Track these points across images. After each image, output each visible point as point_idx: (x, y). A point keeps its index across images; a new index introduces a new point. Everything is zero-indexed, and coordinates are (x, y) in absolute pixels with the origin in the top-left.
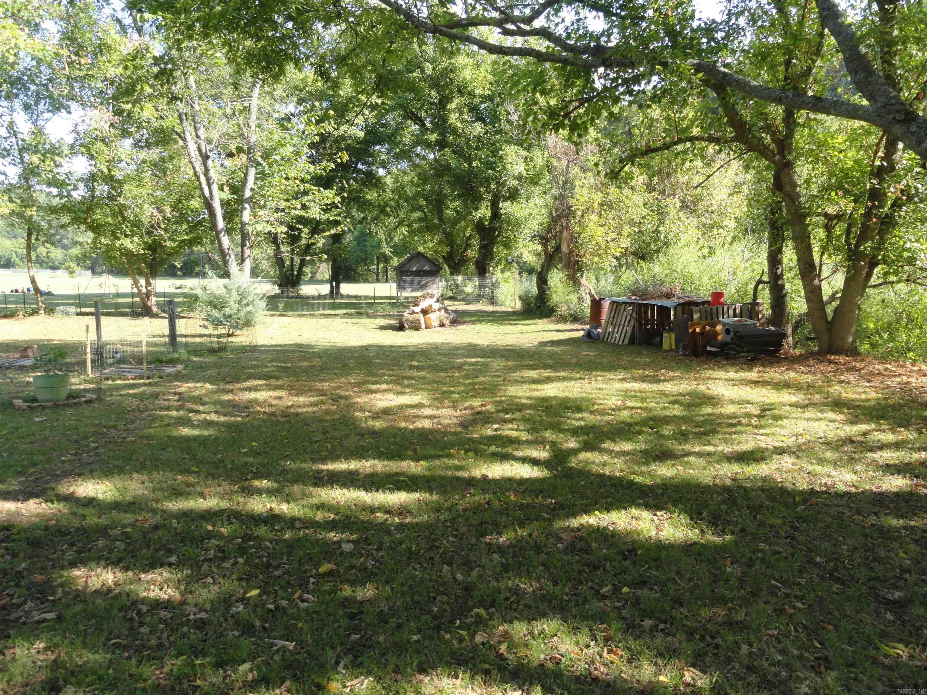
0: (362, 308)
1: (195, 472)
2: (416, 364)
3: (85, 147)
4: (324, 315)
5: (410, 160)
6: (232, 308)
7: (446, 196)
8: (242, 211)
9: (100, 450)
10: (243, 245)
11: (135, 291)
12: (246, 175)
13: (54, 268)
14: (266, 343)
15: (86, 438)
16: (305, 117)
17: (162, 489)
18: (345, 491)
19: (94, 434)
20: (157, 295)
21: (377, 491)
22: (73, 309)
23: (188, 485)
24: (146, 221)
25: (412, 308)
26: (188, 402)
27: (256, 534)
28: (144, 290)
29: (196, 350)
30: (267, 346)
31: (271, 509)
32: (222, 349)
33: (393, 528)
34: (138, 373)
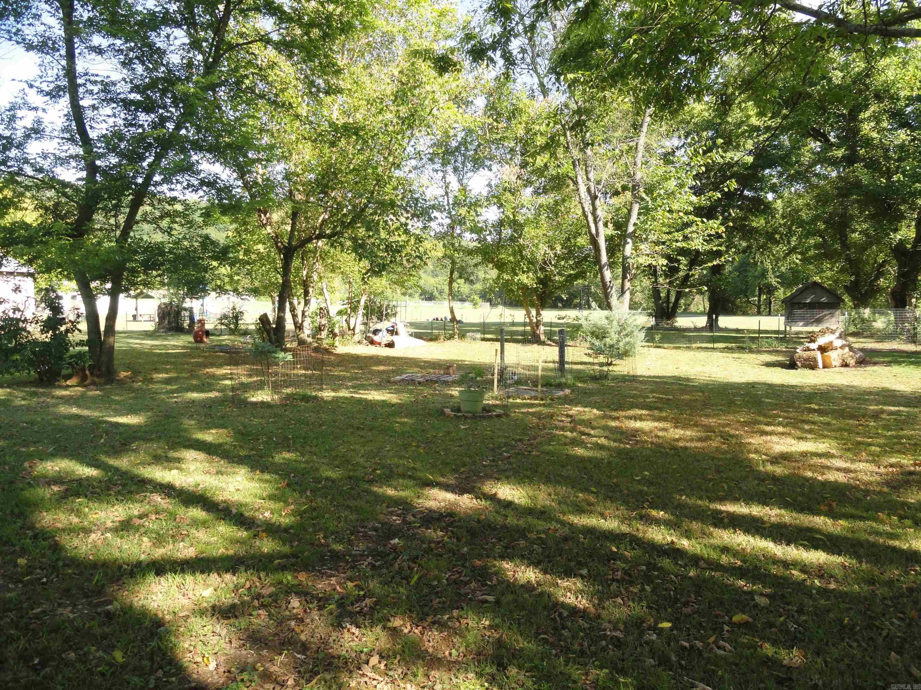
0: (743, 342)
1: (595, 493)
2: (816, 407)
3: (496, 197)
4: (701, 348)
5: (808, 180)
6: (612, 338)
7: (852, 217)
8: (624, 246)
9: (511, 460)
10: (624, 277)
11: (527, 320)
12: (630, 211)
13: (462, 300)
14: (644, 374)
15: (499, 447)
16: (692, 149)
17: (566, 503)
18: (751, 539)
19: (506, 444)
20: (545, 325)
21: (788, 544)
22: (479, 336)
23: (590, 504)
24: (540, 258)
25: (807, 345)
26: (579, 424)
27: (660, 565)
28: (535, 320)
29: (579, 376)
30: (645, 377)
31: (673, 542)
32: (603, 377)
33: (814, 591)
34: (533, 394)
